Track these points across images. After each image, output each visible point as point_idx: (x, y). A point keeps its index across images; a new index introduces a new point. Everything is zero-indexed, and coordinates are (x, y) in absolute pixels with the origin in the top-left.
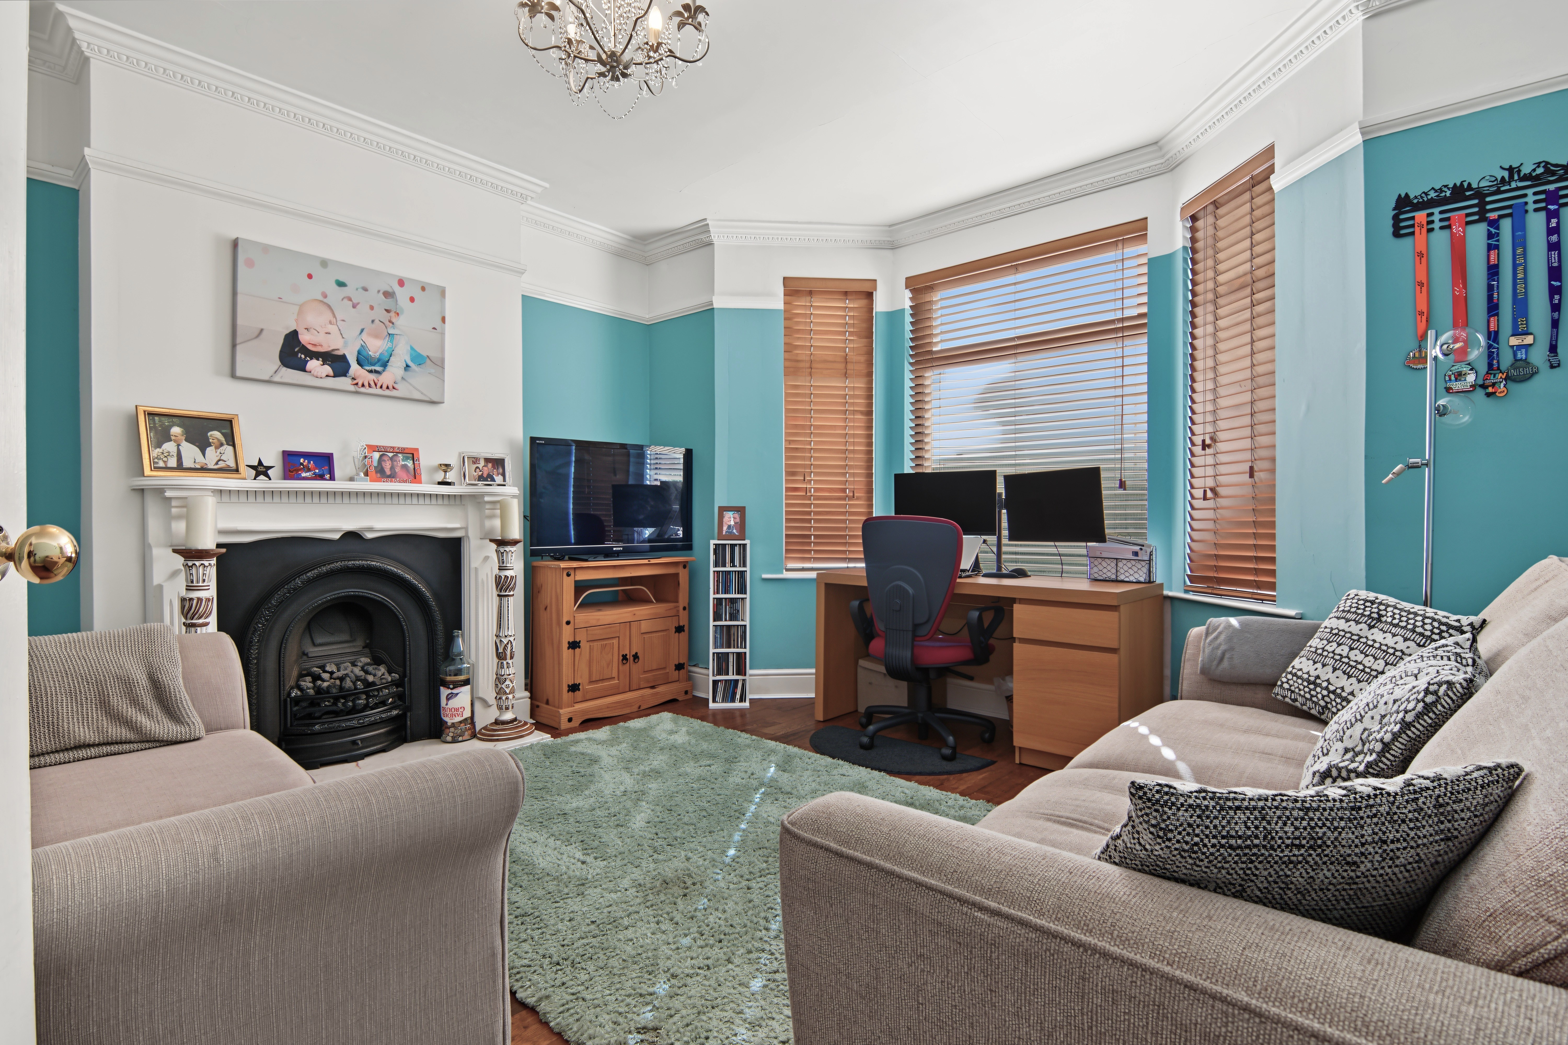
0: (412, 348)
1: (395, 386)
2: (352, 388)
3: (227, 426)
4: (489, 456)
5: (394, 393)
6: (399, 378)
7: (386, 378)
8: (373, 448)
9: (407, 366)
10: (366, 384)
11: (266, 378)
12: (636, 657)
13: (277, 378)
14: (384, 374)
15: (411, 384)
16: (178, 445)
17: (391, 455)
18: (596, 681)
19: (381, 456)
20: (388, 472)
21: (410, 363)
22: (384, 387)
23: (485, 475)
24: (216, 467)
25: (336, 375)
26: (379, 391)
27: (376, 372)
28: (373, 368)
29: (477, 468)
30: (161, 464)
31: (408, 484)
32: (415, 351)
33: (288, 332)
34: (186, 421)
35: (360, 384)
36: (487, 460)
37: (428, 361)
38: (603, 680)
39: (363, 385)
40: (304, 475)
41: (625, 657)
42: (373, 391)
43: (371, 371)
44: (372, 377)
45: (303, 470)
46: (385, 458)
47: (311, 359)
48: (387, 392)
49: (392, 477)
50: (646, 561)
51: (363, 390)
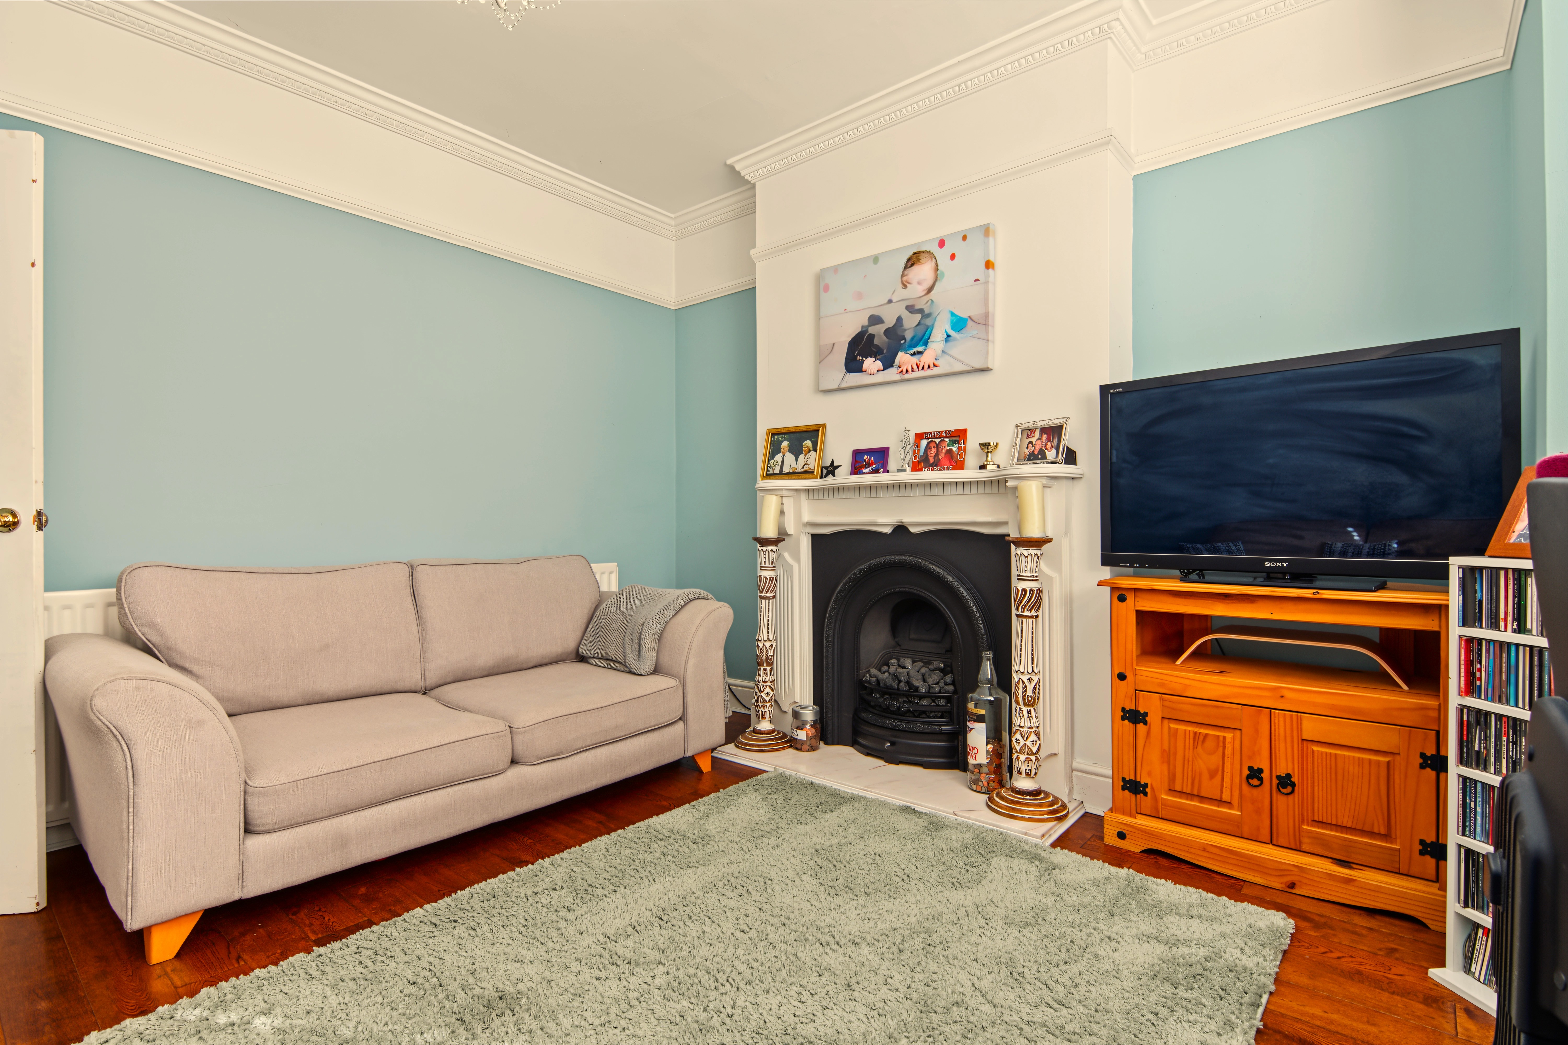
0: (952, 314)
1: (936, 363)
2: (898, 377)
3: (813, 433)
4: (1042, 424)
5: (935, 371)
6: (940, 352)
7: (927, 358)
8: (920, 436)
9: (948, 336)
10: (910, 369)
11: (836, 386)
12: (1285, 782)
13: (843, 385)
14: (925, 354)
15: (951, 356)
16: (784, 455)
17: (937, 441)
18: (1181, 793)
19: (928, 443)
20: (932, 460)
21: (951, 333)
22: (926, 367)
23: (1036, 452)
24: (802, 470)
25: (885, 367)
26: (921, 373)
27: (920, 353)
28: (915, 350)
29: (1031, 442)
30: (771, 472)
31: (948, 471)
32: (956, 316)
33: (850, 339)
34: (792, 436)
35: (904, 371)
36: (1044, 430)
37: (970, 323)
38: (1190, 796)
39: (907, 371)
40: (864, 471)
41: (1255, 774)
42: (917, 374)
43: (913, 354)
44: (914, 359)
45: (864, 467)
46: (932, 445)
47: (866, 358)
48: (929, 373)
49: (935, 465)
50: (1307, 593)
51: (907, 376)
